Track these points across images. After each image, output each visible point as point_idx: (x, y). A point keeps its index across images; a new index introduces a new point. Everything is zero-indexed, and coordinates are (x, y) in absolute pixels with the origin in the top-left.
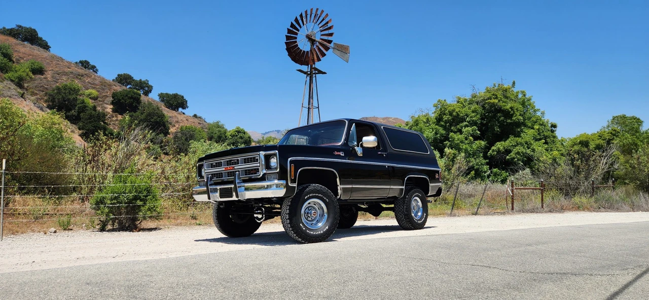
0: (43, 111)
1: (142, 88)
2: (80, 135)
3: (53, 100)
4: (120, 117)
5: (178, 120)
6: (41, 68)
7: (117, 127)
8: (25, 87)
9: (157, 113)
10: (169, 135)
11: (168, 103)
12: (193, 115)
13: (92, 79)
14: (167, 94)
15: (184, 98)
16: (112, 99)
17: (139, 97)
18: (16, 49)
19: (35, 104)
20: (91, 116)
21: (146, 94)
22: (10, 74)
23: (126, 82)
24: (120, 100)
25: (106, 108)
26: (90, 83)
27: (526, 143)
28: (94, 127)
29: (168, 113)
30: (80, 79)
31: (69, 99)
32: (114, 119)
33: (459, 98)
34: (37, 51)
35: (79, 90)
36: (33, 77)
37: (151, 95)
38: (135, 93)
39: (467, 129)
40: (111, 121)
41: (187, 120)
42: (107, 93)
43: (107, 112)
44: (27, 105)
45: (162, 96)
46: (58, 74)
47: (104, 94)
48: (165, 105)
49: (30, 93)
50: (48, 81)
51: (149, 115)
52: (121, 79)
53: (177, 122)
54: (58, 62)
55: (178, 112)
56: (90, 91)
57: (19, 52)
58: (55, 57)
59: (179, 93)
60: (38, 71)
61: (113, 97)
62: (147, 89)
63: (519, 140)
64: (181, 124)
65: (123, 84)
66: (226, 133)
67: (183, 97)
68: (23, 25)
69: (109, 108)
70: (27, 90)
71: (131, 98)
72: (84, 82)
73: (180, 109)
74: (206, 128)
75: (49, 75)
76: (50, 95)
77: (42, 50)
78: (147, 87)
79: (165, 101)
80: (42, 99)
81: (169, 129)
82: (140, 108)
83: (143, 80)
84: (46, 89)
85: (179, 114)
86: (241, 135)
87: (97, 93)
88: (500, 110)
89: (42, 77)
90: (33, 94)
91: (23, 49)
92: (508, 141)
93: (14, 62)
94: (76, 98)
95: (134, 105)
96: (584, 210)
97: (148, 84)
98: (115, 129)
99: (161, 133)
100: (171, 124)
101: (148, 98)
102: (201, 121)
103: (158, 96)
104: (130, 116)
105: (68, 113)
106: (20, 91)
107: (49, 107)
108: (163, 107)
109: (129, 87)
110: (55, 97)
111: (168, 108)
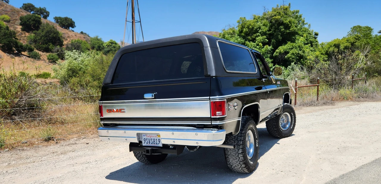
1: (42, 13)
4: (27, 34)
7: (26, 41)
9: (53, 31)
10: (64, 46)
11: (61, 24)
12: (80, 32)
13: (5, 7)
14: (60, 18)
15: (73, 20)
16: (20, 21)
17: (39, 20)
20: (5, 33)
21: (45, 17)
23: (30, 9)
24: (26, 22)
25: (17, 28)
26: (3, 10)
27: (299, 47)
28: (8, 41)
29: (61, 31)
32: (23, 35)
33: (255, 16)
37: (48, 18)
38: (36, 17)
39: (259, 38)
40: (21, 37)
41: (76, 35)
42: (17, 17)
43: (17, 31)
45: (57, 19)
47: (14, 18)
48: (59, 25)
51: (48, 32)
52: (26, 7)
53: (69, 37)
55: (69, 30)
56: (4, 16)
59: (69, 17)
61: (21, 20)
62: (45, 14)
63: (294, 44)
64: (72, 39)
65: (28, 11)
66: (103, 44)
67: (71, 19)
69: (19, 28)
71: (34, 20)
73: (71, 28)
74: (89, 41)
78: (45, 12)
79: (59, 23)
81: (63, 42)
82: (41, 27)
83: (42, 7)
85: (70, 31)
86: (114, 45)
87: (9, 17)
88: (282, 24)
92: (286, 46)
95: (37, 25)
96: (348, 100)
97: (46, 10)
98: (24, 42)
99: (57, 45)
100: (64, 38)
101: (46, 20)
102: (85, 36)
103: (54, 19)
104: (34, 33)
108: (58, 27)
109: (32, 13)
111: (62, 27)
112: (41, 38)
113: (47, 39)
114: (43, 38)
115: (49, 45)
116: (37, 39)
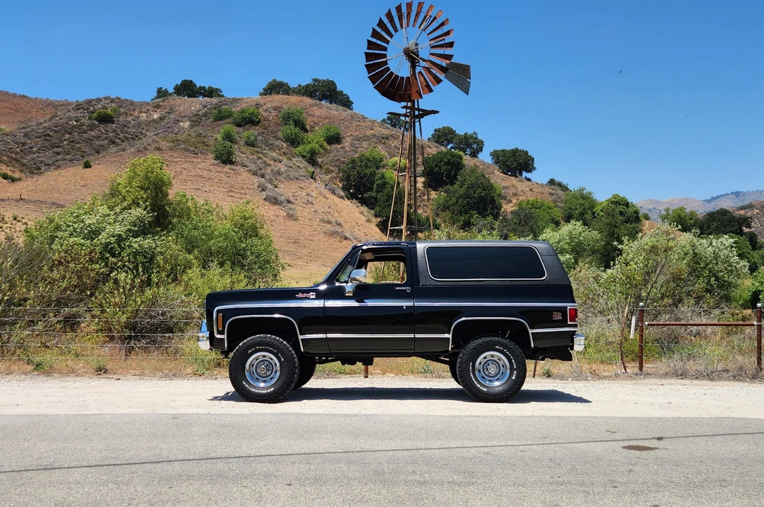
0: (335, 194)
1: (469, 146)
2: (377, 225)
3: (348, 178)
4: (433, 195)
5: (515, 193)
6: (338, 134)
7: (428, 210)
8: (320, 163)
9: (481, 184)
11: (504, 165)
12: (548, 180)
14: (503, 151)
15: (529, 154)
16: (424, 168)
17: (460, 161)
18: (310, 113)
19: (326, 185)
21: (474, 155)
22: (300, 148)
23: (447, 140)
24: (432, 169)
25: (416, 182)
26: (396, 148)
29: (500, 180)
30: (384, 143)
31: (366, 174)
32: (425, 198)
34: (335, 110)
35: (381, 160)
36: (329, 147)
37: (480, 156)
38: (453, 156)
40: (421, 202)
41: (531, 190)
42: (419, 159)
44: (316, 188)
45: (499, 157)
46: (358, 140)
48: (500, 168)
49: (323, 171)
50: (345, 152)
51: (472, 186)
52: (439, 136)
53: (515, 195)
54: (359, 123)
55: (517, 179)
56: (397, 159)
57: (314, 116)
58: (355, 117)
59: (521, 147)
60: (334, 139)
61: (425, 165)
62: (475, 146)
64: (521, 198)
65: (441, 143)
66: (593, 207)
67: (527, 153)
68: (320, 78)
69: (420, 182)
70: (321, 167)
71: (448, 163)
72: (389, 147)
73: (524, 174)
74: (561, 202)
75: (347, 143)
76: (343, 171)
77: (340, 107)
78: (476, 142)
79: (501, 163)
80: (338, 177)
81: (501, 207)
82: (460, 177)
83: (470, 132)
84: (343, 162)
85: (521, 181)
86: (621, 208)
89: (339, 146)
90: (328, 172)
91: (321, 111)
93: (306, 131)
94: (374, 171)
95: (453, 173)
97: (477, 138)
98: (425, 212)
99: (488, 215)
100: (505, 198)
101: (476, 159)
102: (553, 190)
103: (491, 155)
104: (446, 192)
105: (366, 195)
106: (311, 169)
107: (344, 188)
108: (497, 173)
109: (449, 147)
110: (351, 173)
111: (504, 173)
112: (457, 202)
113: (468, 203)
114: (460, 202)
115: (471, 216)
116: (450, 202)
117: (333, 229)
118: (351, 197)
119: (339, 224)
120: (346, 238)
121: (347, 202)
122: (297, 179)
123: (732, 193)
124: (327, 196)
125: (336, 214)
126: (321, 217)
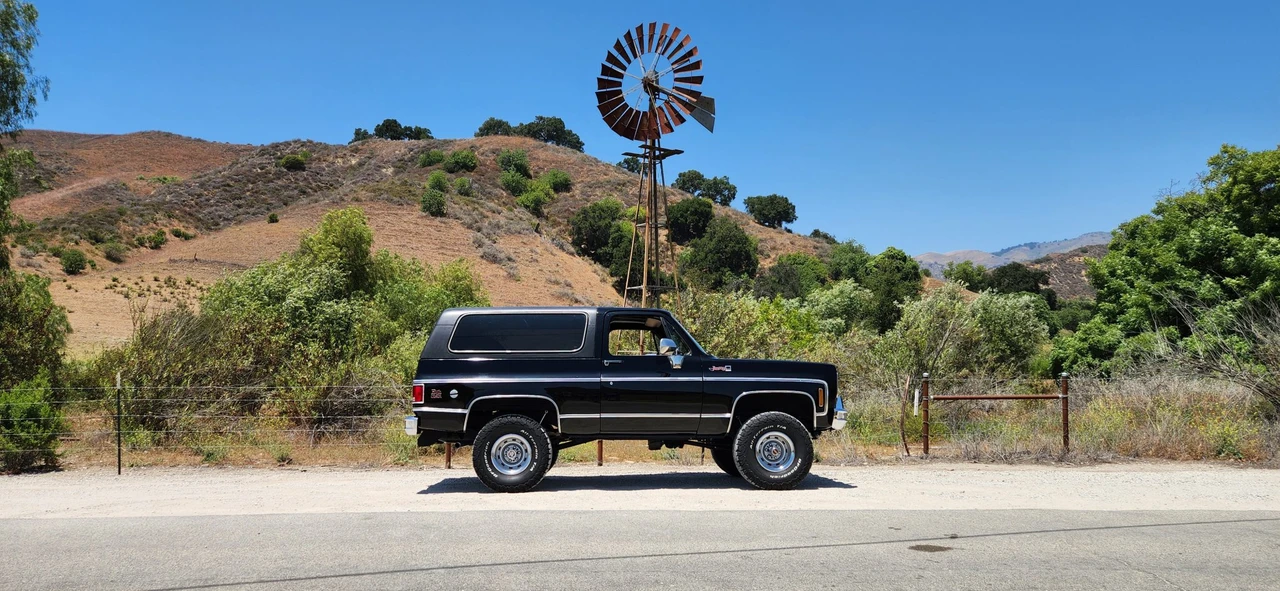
0: (564, 250)
1: (719, 192)
2: (613, 286)
3: (579, 231)
4: (678, 249)
5: (773, 246)
6: (566, 180)
7: (672, 268)
8: (546, 214)
9: (735, 236)
10: (757, 273)
11: (760, 214)
12: (812, 231)
14: (758, 198)
15: (790, 202)
16: (667, 219)
17: (709, 209)
18: (534, 156)
19: (553, 240)
21: (725, 202)
22: (523, 197)
23: (693, 186)
24: (677, 219)
26: (635, 196)
29: (755, 231)
30: (621, 191)
31: (599, 227)
32: (669, 253)
34: (564, 153)
35: (617, 210)
36: (556, 196)
37: (733, 203)
38: (701, 204)
41: (792, 243)
42: (661, 208)
44: (542, 243)
45: (751, 203)
46: (590, 187)
48: (756, 218)
49: (550, 223)
50: (575, 201)
51: (722, 239)
53: (774, 248)
54: (591, 168)
55: (776, 230)
56: (634, 209)
57: (538, 159)
58: (587, 160)
59: (779, 194)
60: (563, 186)
61: (669, 215)
62: (726, 193)
64: (781, 253)
65: (687, 190)
66: (866, 262)
67: (786, 200)
69: (663, 235)
70: (547, 218)
71: (695, 212)
72: (627, 194)
73: (784, 224)
74: (827, 256)
75: (577, 190)
76: (574, 224)
77: (569, 150)
78: (727, 189)
79: (755, 211)
80: (567, 230)
81: (757, 263)
82: (709, 229)
83: (720, 177)
84: (573, 213)
85: (780, 232)
86: (897, 263)
89: (568, 194)
90: (555, 224)
91: (547, 154)
93: (530, 177)
94: (609, 223)
95: (701, 223)
97: (728, 183)
98: (669, 270)
99: (743, 273)
100: (762, 253)
101: (727, 208)
102: (818, 242)
103: (745, 203)
104: (694, 246)
105: (599, 251)
106: (536, 221)
107: (574, 243)
108: (752, 223)
109: (696, 194)
110: (582, 226)
111: (761, 224)
112: (706, 257)
113: (720, 259)
114: (709, 257)
115: (724, 274)
116: (698, 258)
117: (562, 290)
118: (583, 253)
119: (569, 285)
120: (577, 301)
121: (578, 259)
122: (520, 233)
123: (1026, 245)
124: (555, 252)
125: (565, 273)
126: (547, 277)
